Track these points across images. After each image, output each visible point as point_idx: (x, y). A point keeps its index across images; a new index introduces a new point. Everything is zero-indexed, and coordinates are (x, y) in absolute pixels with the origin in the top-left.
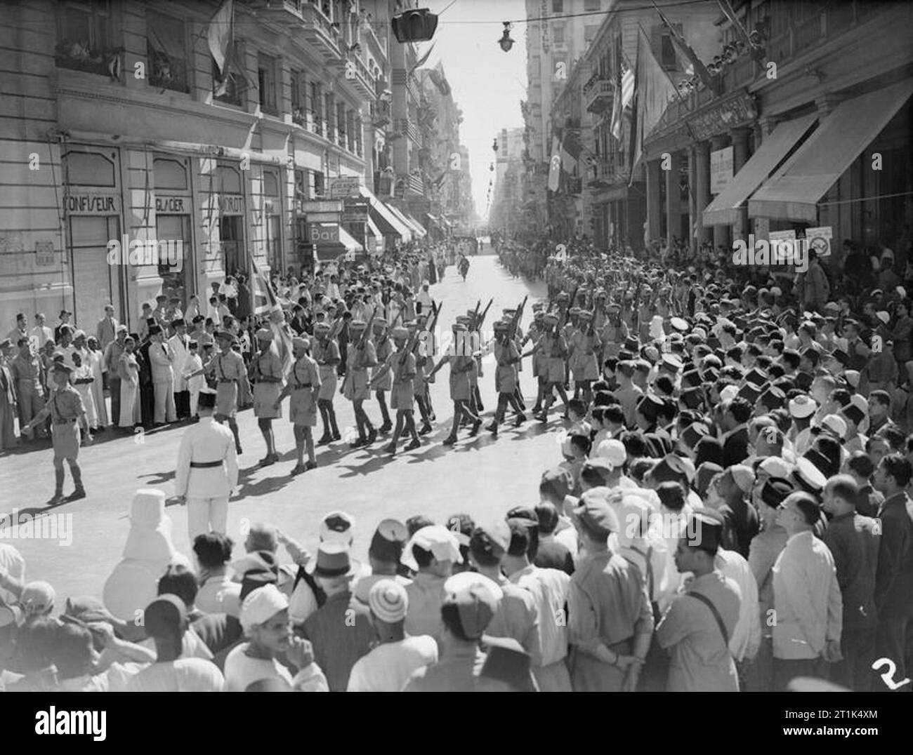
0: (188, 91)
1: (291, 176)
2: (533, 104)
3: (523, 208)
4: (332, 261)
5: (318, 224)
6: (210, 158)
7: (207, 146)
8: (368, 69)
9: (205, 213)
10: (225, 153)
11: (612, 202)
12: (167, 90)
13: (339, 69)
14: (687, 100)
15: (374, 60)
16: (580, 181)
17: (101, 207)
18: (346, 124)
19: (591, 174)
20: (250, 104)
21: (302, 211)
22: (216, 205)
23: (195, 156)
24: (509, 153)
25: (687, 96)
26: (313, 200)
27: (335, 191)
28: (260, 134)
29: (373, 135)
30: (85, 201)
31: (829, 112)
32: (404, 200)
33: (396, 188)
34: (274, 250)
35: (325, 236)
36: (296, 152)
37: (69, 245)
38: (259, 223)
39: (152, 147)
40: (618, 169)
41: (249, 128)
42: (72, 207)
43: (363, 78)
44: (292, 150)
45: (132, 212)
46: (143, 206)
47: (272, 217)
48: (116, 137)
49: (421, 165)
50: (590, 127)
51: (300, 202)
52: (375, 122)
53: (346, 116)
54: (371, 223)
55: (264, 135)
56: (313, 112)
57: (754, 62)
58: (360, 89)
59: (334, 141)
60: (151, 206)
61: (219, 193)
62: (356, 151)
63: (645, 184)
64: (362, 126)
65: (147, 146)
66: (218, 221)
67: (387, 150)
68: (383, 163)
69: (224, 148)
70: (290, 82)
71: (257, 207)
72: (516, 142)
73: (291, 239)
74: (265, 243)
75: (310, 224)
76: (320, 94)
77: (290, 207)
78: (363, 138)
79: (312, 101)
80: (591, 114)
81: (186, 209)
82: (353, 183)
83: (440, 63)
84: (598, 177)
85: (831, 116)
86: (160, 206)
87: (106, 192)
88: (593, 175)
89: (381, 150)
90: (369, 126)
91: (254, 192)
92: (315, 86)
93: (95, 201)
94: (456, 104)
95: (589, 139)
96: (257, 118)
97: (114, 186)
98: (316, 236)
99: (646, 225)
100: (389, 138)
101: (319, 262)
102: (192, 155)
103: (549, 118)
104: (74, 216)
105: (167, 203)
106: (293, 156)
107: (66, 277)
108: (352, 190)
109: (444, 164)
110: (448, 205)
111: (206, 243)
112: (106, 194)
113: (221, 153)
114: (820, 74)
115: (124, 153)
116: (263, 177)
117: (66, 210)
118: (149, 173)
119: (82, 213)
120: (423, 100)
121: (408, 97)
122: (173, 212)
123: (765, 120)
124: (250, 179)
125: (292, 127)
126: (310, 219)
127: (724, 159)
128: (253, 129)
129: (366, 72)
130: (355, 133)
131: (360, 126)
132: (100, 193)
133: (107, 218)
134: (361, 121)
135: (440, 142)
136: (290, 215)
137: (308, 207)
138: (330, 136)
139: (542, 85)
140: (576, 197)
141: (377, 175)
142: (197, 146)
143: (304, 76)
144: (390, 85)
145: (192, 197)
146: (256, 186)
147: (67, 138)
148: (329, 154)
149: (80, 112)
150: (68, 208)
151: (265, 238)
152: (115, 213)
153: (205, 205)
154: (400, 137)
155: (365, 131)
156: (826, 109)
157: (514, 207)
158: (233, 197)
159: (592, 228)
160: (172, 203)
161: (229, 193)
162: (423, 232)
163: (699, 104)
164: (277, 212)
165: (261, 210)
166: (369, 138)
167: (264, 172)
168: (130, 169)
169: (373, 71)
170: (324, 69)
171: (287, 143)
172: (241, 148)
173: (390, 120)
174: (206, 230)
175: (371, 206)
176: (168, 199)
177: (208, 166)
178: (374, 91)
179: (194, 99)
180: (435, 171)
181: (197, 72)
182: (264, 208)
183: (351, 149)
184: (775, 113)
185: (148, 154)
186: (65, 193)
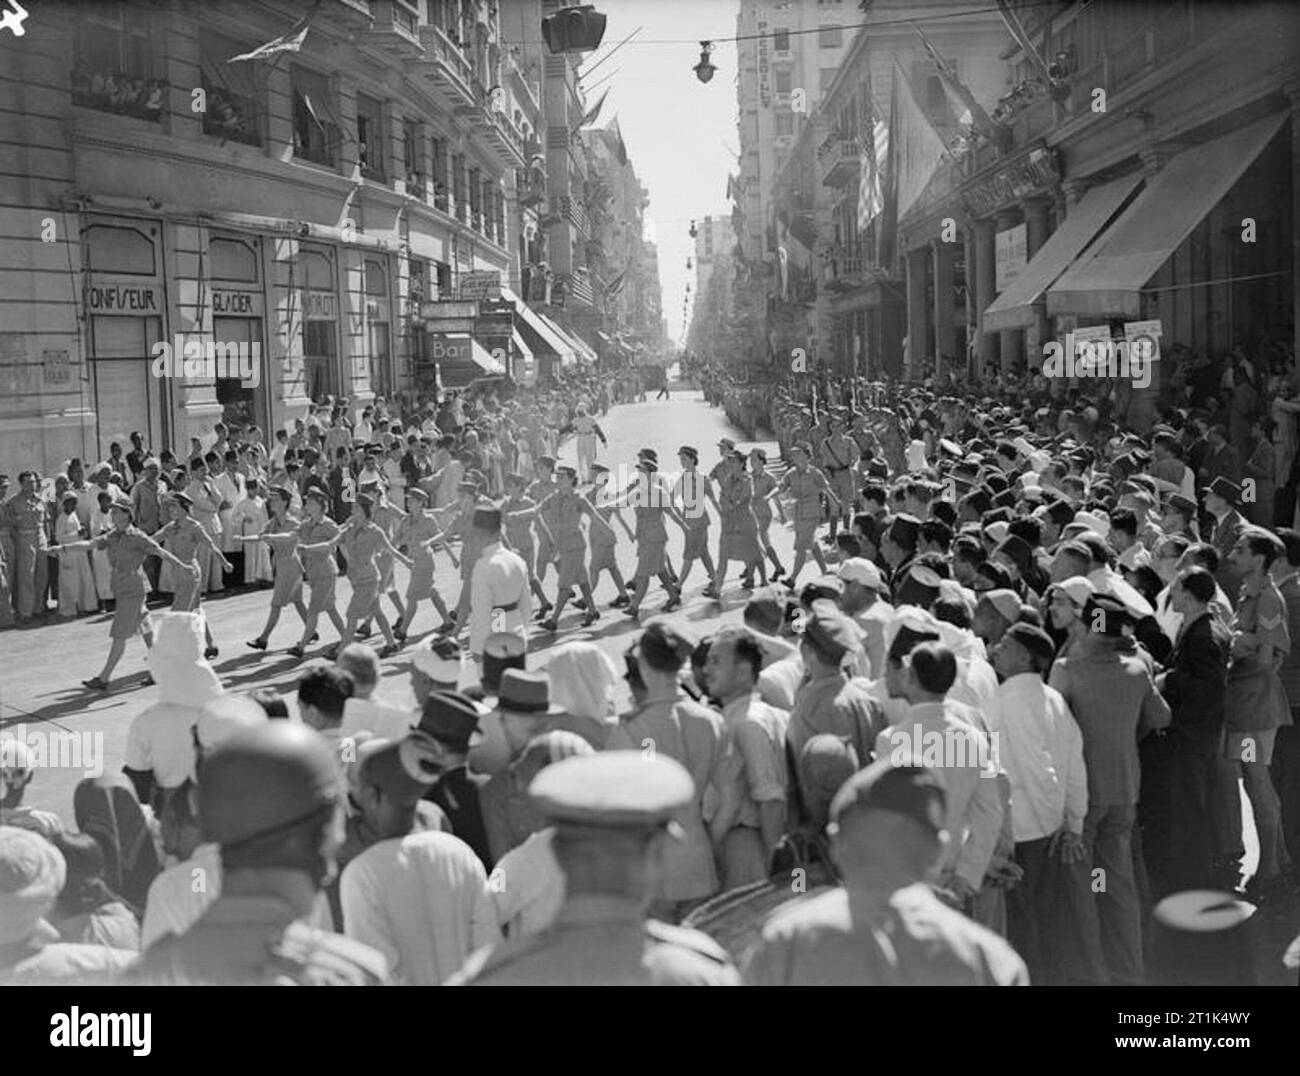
0: (258, 145)
1: (404, 268)
2: (749, 178)
3: (733, 326)
4: (463, 388)
5: (442, 334)
6: (289, 238)
7: (286, 221)
8: (513, 124)
9: (283, 316)
10: (311, 232)
11: (860, 312)
12: (229, 142)
13: (472, 120)
14: (962, 163)
15: (522, 112)
16: (813, 285)
17: (135, 303)
18: (482, 197)
19: (828, 273)
20: (346, 165)
21: (420, 317)
22: (298, 305)
23: (269, 234)
24: (715, 250)
25: (963, 157)
26: (434, 302)
27: (467, 292)
28: (360, 207)
29: (521, 217)
30: (114, 295)
31: (1159, 169)
32: (564, 309)
33: (553, 292)
34: (380, 370)
35: (452, 351)
36: (411, 233)
37: (91, 355)
38: (359, 331)
39: (206, 220)
40: (867, 264)
41: (346, 198)
42: (95, 302)
43: (506, 135)
44: (405, 232)
45: (179, 313)
46: (195, 303)
47: (377, 324)
48: (157, 206)
49: (589, 262)
50: (827, 209)
51: (416, 305)
52: (523, 199)
53: (481, 187)
54: (517, 337)
55: (366, 209)
56: (435, 180)
57: (1054, 104)
58: (502, 151)
59: (464, 221)
60: (206, 303)
61: (302, 288)
62: (496, 238)
63: (905, 285)
64: (505, 203)
65: (201, 219)
66: (300, 327)
67: (540, 239)
68: (535, 256)
69: (309, 224)
70: (402, 136)
71: (357, 309)
72: (724, 235)
73: (403, 356)
74: (367, 360)
75: (431, 334)
76: (445, 155)
77: (403, 311)
78: (505, 221)
79: (434, 164)
80: (829, 188)
81: (256, 308)
82: (492, 281)
83: (615, 119)
84: (839, 276)
85: (1162, 175)
86: (219, 305)
87: (142, 283)
88: (832, 276)
89: (532, 239)
90: (515, 204)
91: (351, 288)
92: (438, 143)
93: (128, 295)
94: (640, 181)
95: (826, 224)
96: (356, 184)
97: (154, 275)
98: (439, 352)
99: (906, 341)
100: (544, 223)
101: (443, 389)
102: (263, 234)
103: (770, 198)
104: (100, 315)
105: (228, 300)
106: (407, 240)
107: (86, 400)
108: (491, 290)
109: (622, 262)
110: (627, 322)
111: (284, 358)
112: (142, 285)
113: (305, 232)
114: (1147, 117)
115: (169, 229)
116: (364, 268)
117: (85, 306)
118: (204, 257)
119: (110, 311)
120: (592, 172)
121: (570, 165)
122: (238, 314)
123: (1070, 185)
124: (347, 270)
125: (405, 199)
126: (431, 327)
127: (1015, 242)
128: (350, 199)
129: (510, 128)
130: (494, 211)
131: (502, 204)
132: (132, 284)
133: (145, 318)
134: (503, 197)
135: (617, 233)
136: (403, 322)
137: (428, 311)
138: (460, 214)
139: (761, 151)
140: (808, 307)
141: (526, 274)
142: (272, 221)
143: (422, 129)
144: (544, 147)
145: (264, 292)
146: (355, 280)
147: (88, 204)
148: (459, 239)
149: (106, 170)
150: (89, 301)
151: (366, 353)
152: (155, 312)
153: (283, 304)
154: (559, 221)
155: (508, 211)
156: (1154, 164)
157: (721, 326)
158: (323, 294)
159: (831, 349)
160: (236, 301)
161: (316, 289)
162: (592, 356)
163: (979, 167)
164: (383, 317)
165: (361, 314)
166: (515, 220)
167: (366, 261)
168: (177, 251)
169: (520, 126)
170: (452, 121)
171: (397, 221)
172: (332, 225)
173: (545, 197)
174: (284, 340)
175: (517, 314)
176: (231, 294)
177: (286, 249)
178: (522, 154)
179: (267, 154)
180: (609, 273)
181: (271, 119)
182: (366, 311)
183: (489, 234)
184: (1085, 173)
185: (202, 230)
186: (86, 281)
